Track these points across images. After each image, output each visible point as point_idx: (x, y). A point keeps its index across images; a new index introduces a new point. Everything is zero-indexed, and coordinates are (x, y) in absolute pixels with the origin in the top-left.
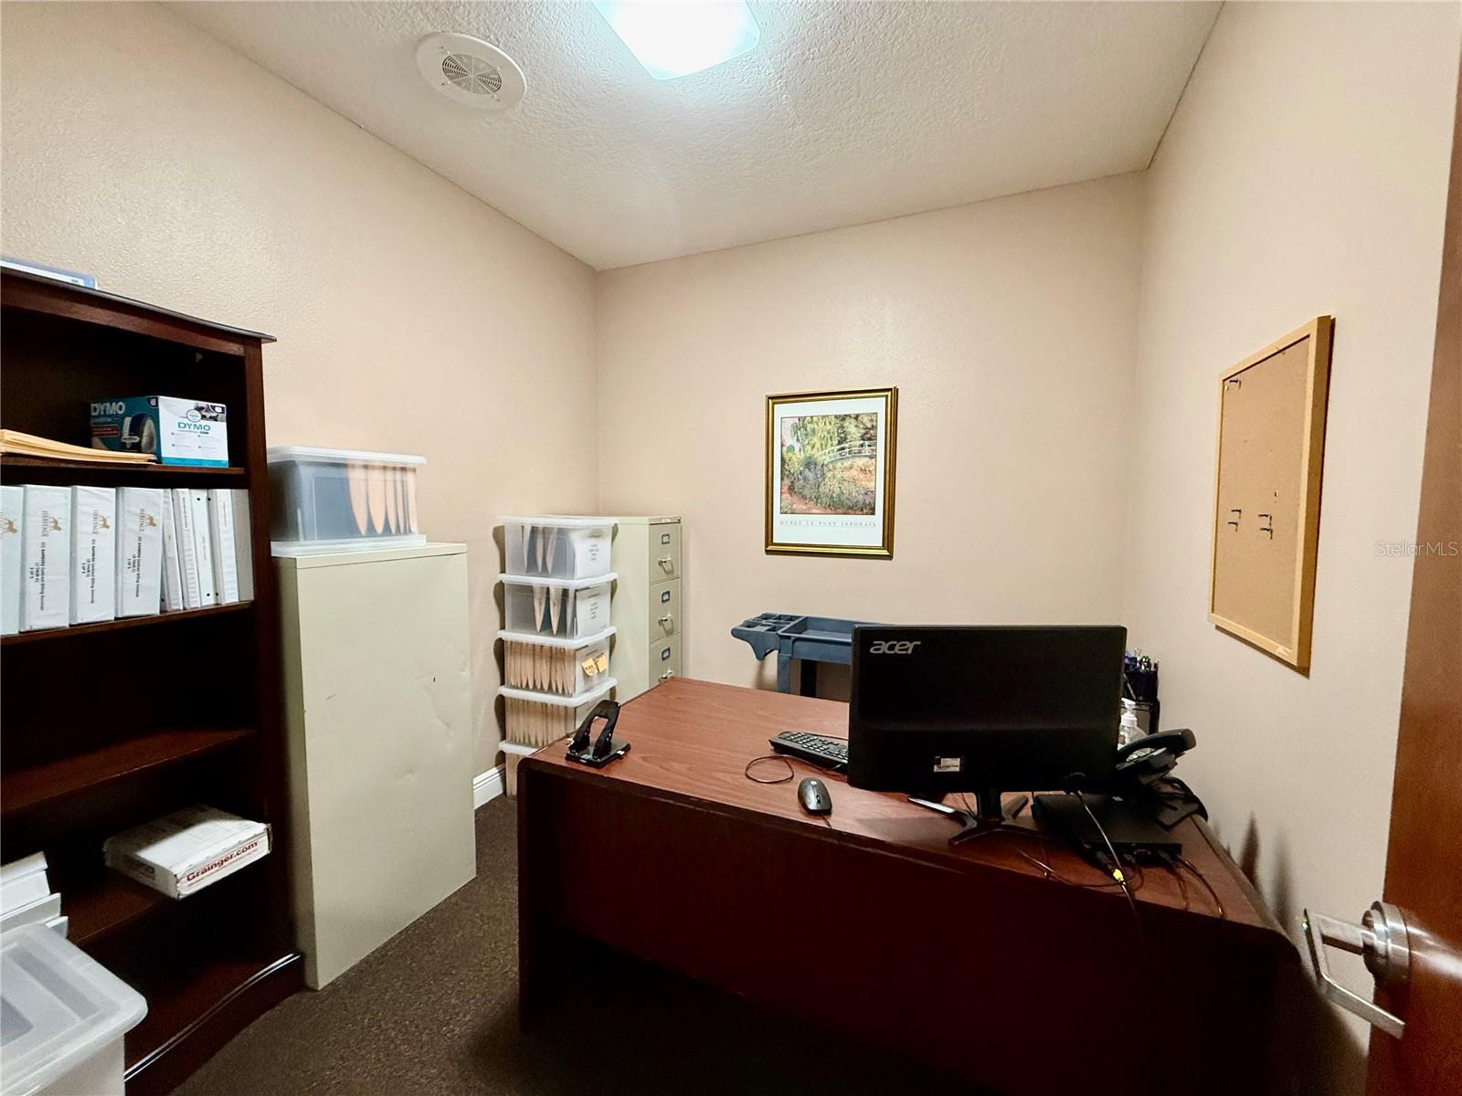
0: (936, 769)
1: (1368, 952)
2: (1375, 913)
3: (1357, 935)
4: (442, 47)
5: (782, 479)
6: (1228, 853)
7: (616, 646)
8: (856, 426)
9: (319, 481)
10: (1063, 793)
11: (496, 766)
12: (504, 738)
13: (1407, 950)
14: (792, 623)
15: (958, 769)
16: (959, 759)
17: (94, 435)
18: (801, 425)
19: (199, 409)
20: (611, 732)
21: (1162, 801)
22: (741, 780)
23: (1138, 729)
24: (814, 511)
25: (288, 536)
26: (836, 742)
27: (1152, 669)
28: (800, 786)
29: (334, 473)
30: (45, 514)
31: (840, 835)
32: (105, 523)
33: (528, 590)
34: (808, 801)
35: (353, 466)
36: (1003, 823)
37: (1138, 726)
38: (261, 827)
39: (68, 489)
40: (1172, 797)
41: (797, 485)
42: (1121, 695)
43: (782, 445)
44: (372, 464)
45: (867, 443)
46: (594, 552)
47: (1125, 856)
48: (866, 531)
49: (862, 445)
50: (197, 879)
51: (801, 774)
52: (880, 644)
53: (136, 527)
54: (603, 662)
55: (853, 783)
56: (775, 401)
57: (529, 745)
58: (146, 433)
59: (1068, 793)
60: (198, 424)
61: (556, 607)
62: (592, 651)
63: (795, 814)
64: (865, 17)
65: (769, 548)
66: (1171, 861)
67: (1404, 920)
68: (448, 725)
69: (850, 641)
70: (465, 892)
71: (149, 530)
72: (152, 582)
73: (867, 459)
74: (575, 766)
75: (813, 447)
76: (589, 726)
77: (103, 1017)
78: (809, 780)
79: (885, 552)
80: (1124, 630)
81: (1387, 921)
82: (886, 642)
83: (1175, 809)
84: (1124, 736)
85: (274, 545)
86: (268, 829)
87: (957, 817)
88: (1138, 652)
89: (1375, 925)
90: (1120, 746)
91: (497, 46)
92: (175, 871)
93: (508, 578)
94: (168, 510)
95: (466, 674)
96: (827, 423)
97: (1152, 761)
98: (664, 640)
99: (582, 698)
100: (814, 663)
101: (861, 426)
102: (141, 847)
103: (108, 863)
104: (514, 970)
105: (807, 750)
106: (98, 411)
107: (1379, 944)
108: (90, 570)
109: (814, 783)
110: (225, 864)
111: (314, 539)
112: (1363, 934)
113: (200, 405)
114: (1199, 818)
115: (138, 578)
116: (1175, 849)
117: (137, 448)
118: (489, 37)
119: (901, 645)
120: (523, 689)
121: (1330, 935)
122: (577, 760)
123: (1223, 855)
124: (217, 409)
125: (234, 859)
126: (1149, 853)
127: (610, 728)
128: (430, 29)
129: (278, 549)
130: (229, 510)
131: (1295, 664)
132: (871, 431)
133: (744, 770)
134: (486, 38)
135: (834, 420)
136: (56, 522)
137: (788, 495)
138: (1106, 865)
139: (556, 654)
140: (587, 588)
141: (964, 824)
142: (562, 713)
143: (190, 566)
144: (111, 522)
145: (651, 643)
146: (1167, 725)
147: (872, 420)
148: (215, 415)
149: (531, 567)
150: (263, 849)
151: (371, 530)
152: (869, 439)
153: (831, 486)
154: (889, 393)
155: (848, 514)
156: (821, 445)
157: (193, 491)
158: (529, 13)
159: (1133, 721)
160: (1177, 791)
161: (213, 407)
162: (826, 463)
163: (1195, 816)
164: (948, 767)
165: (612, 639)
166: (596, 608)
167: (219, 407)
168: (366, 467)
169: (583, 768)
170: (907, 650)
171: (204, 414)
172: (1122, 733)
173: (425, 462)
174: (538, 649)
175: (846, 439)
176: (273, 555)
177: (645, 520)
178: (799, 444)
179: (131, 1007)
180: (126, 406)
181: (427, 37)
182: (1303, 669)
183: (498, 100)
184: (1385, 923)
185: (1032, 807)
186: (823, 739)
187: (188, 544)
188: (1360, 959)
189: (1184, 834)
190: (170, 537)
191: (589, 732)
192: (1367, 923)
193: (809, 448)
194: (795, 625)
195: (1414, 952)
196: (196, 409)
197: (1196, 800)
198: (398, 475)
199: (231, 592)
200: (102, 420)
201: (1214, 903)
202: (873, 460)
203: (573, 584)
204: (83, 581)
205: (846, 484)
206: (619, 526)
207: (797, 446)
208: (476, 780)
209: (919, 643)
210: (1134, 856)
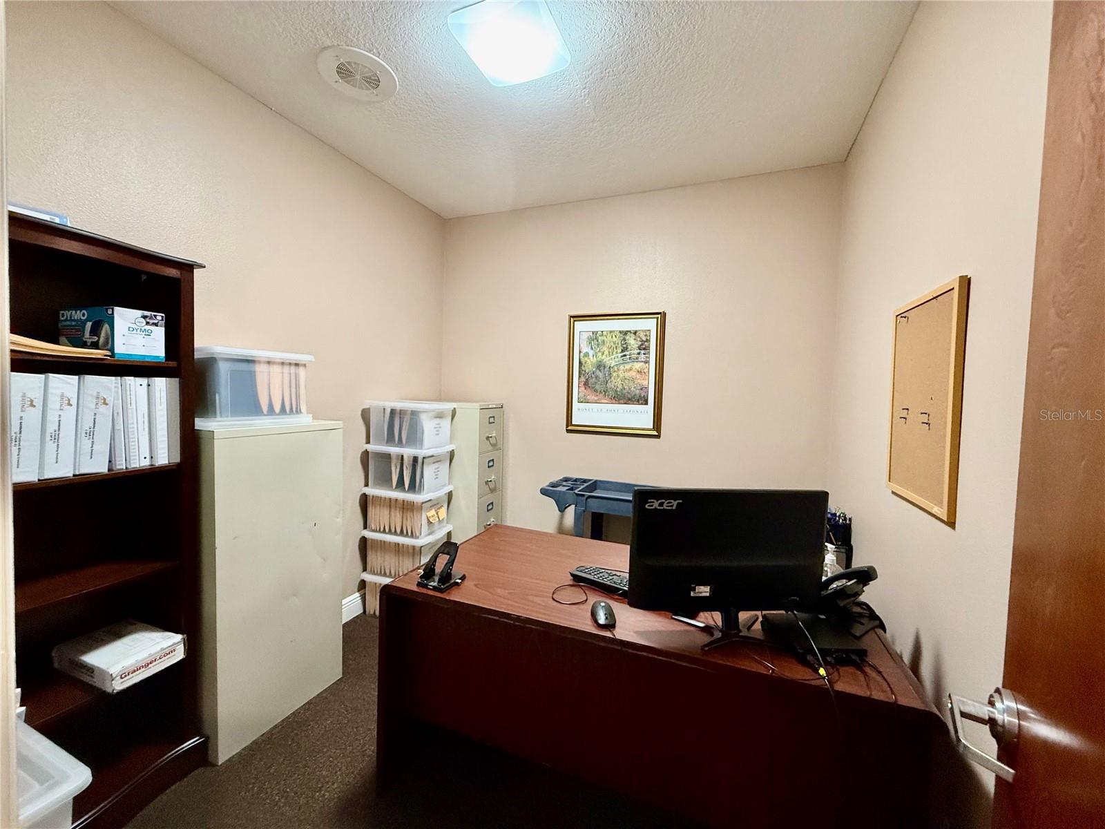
0: (692, 594)
1: (992, 722)
2: (996, 696)
3: (984, 711)
4: (337, 56)
5: (580, 377)
6: (901, 657)
7: (453, 501)
8: (635, 339)
9: (233, 372)
10: (783, 612)
11: (358, 591)
12: (365, 570)
13: (1017, 721)
14: (586, 485)
15: (708, 594)
16: (709, 587)
17: (63, 335)
18: (594, 338)
19: (145, 317)
20: (452, 566)
21: (853, 619)
22: (550, 602)
23: (837, 566)
24: (603, 401)
25: (208, 414)
26: (618, 574)
27: (848, 522)
28: (593, 606)
29: (244, 366)
30: (24, 396)
31: (622, 643)
32: (69, 402)
33: (387, 457)
34: (598, 618)
35: (259, 362)
36: (741, 634)
37: (837, 563)
38: (179, 637)
39: (42, 376)
40: (861, 615)
41: (592, 381)
42: (825, 540)
43: (580, 352)
44: (273, 360)
45: (642, 352)
46: (438, 428)
47: (828, 658)
48: (641, 417)
49: (639, 354)
50: (127, 677)
51: (593, 598)
52: (653, 502)
53: (94, 406)
54: (443, 512)
55: (632, 605)
56: (575, 319)
57: (385, 575)
58: (103, 334)
59: (787, 612)
60: (143, 329)
61: (408, 471)
62: (434, 504)
63: (588, 627)
64: (646, 49)
65: (570, 428)
66: (859, 662)
67: (1015, 700)
68: (324, 560)
69: (631, 499)
70: (334, 689)
71: (102, 408)
72: (102, 448)
73: (643, 363)
74: (424, 591)
75: (603, 354)
76: (435, 561)
77: (57, 784)
78: (600, 602)
79: (655, 433)
80: (827, 494)
81: (1004, 701)
82: (657, 501)
83: (863, 624)
84: (827, 571)
85: (197, 420)
86: (184, 639)
87: (707, 630)
88: (837, 509)
89: (997, 704)
90: (824, 578)
91: (378, 57)
92: (112, 671)
93: (372, 447)
94: (117, 393)
95: (339, 520)
96: (614, 336)
97: (846, 589)
98: (490, 496)
99: (427, 539)
100: (602, 514)
101: (639, 339)
102: (84, 652)
103: (56, 665)
104: (372, 749)
105: (597, 580)
106: (65, 317)
107: (999, 717)
108: (56, 438)
109: (603, 604)
110: (150, 666)
111: (227, 417)
112: (989, 711)
113: (145, 314)
114: (880, 632)
115: (93, 444)
116: (863, 653)
117: (95, 345)
118: (373, 50)
119: (668, 503)
120: (381, 532)
121: (965, 711)
122: (425, 586)
123: (896, 658)
124: (158, 317)
125: (157, 662)
126: (844, 656)
127: (451, 563)
128: (329, 43)
129: (200, 424)
130: (164, 394)
131: (946, 520)
132: (646, 343)
133: (551, 595)
134: (370, 51)
135: (619, 334)
136: (32, 401)
137: (583, 389)
138: (813, 664)
139: (407, 506)
140: (432, 456)
141: (712, 635)
142: (411, 551)
143: (133, 436)
144: (74, 402)
145: (479, 498)
146: (858, 562)
147: (646, 335)
148: (156, 321)
149: (390, 439)
150: (179, 655)
151: (271, 410)
152: (644, 349)
153: (616, 383)
154: (659, 316)
155: (629, 404)
156: (609, 352)
157: (137, 379)
158: (403, 35)
159: (833, 560)
160: (865, 612)
161: (155, 316)
162: (612, 366)
163: (877, 630)
164: (701, 593)
165: (450, 495)
166: (438, 471)
167: (160, 316)
168: (269, 363)
169: (431, 593)
170: (672, 506)
171: (148, 321)
172: (826, 569)
173: (313, 360)
174: (393, 502)
175: (627, 348)
176: (196, 428)
177: (477, 405)
178: (592, 351)
179: (79, 776)
180: (88, 313)
181: (326, 48)
182: (951, 524)
183: (377, 95)
184: (1003, 702)
185: (761, 622)
186: (609, 572)
187: (132, 419)
188: (987, 728)
189: (868, 642)
190: (118, 413)
191: (434, 566)
192: (991, 703)
193: (600, 354)
194: (587, 486)
195: (1021, 722)
196: (142, 317)
197: (878, 618)
198: (293, 368)
199: (163, 456)
200: (68, 323)
201: (890, 692)
202: (647, 365)
203: (421, 453)
204: (50, 446)
205: (627, 381)
206: (457, 410)
207: (591, 353)
208: (344, 602)
209: (681, 501)
210: (834, 658)
